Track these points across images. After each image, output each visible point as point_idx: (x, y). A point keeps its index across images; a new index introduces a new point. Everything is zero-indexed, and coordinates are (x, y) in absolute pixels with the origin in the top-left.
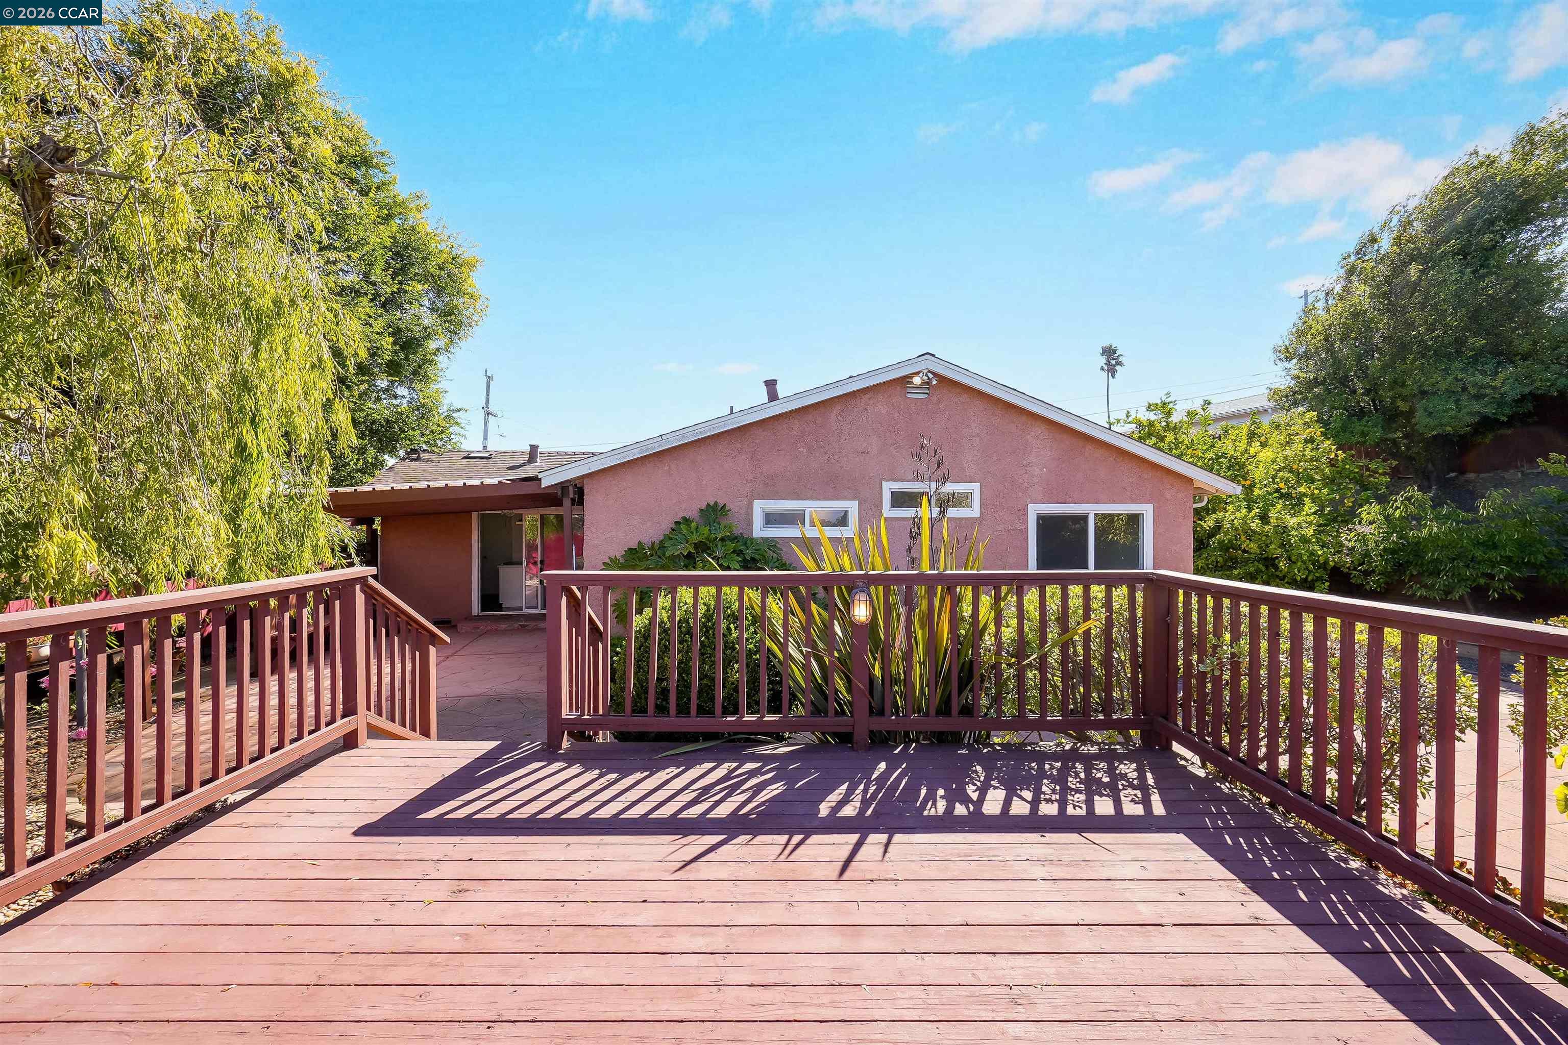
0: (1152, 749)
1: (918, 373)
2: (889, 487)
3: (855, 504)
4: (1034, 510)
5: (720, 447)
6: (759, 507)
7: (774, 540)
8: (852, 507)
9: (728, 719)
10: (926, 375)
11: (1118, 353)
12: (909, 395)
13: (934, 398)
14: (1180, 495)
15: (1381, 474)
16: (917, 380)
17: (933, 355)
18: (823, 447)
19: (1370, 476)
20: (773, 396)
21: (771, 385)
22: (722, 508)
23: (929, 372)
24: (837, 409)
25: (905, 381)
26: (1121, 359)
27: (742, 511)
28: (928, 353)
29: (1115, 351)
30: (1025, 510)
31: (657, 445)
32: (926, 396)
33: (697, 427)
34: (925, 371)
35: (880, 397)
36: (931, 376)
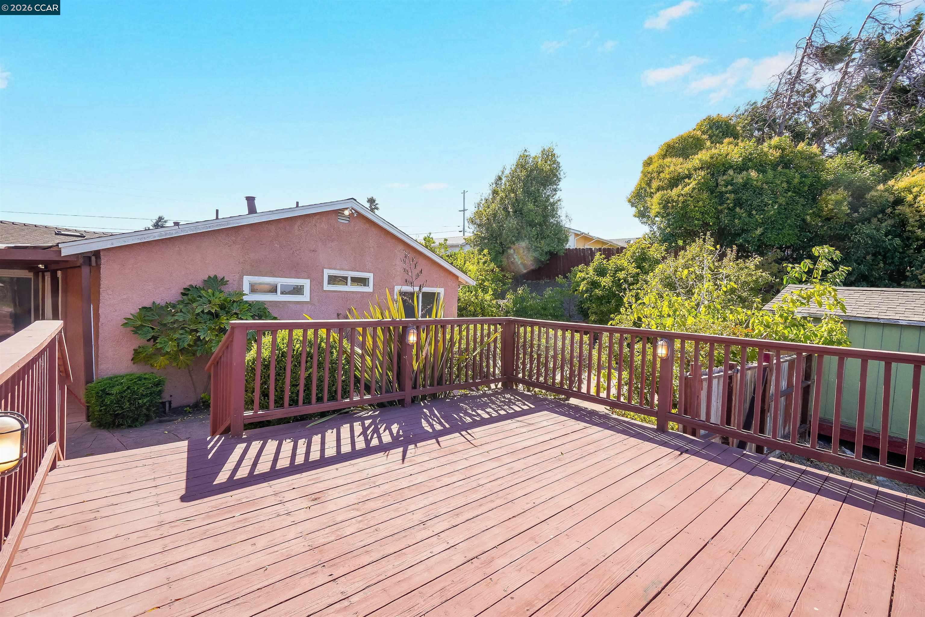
0: (507, 388)
1: (347, 208)
2: (327, 273)
3: (308, 281)
4: (397, 289)
5: (220, 238)
6: (247, 280)
7: (263, 303)
8: (306, 283)
9: (346, 401)
10: (351, 211)
11: (376, 202)
12: (339, 220)
13: (352, 224)
14: (454, 285)
15: (509, 279)
16: (347, 213)
17: (355, 200)
18: (289, 245)
19: (506, 279)
20: (252, 210)
21: (251, 200)
22: (221, 279)
23: (354, 210)
24: (299, 222)
25: (338, 212)
26: (377, 206)
27: (235, 283)
28: (352, 199)
29: (374, 201)
30: (393, 289)
31: (174, 232)
32: (348, 222)
33: (206, 223)
34: (350, 208)
35: (324, 219)
36: (353, 211)
